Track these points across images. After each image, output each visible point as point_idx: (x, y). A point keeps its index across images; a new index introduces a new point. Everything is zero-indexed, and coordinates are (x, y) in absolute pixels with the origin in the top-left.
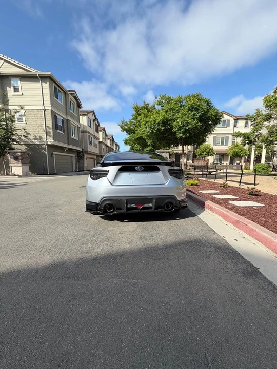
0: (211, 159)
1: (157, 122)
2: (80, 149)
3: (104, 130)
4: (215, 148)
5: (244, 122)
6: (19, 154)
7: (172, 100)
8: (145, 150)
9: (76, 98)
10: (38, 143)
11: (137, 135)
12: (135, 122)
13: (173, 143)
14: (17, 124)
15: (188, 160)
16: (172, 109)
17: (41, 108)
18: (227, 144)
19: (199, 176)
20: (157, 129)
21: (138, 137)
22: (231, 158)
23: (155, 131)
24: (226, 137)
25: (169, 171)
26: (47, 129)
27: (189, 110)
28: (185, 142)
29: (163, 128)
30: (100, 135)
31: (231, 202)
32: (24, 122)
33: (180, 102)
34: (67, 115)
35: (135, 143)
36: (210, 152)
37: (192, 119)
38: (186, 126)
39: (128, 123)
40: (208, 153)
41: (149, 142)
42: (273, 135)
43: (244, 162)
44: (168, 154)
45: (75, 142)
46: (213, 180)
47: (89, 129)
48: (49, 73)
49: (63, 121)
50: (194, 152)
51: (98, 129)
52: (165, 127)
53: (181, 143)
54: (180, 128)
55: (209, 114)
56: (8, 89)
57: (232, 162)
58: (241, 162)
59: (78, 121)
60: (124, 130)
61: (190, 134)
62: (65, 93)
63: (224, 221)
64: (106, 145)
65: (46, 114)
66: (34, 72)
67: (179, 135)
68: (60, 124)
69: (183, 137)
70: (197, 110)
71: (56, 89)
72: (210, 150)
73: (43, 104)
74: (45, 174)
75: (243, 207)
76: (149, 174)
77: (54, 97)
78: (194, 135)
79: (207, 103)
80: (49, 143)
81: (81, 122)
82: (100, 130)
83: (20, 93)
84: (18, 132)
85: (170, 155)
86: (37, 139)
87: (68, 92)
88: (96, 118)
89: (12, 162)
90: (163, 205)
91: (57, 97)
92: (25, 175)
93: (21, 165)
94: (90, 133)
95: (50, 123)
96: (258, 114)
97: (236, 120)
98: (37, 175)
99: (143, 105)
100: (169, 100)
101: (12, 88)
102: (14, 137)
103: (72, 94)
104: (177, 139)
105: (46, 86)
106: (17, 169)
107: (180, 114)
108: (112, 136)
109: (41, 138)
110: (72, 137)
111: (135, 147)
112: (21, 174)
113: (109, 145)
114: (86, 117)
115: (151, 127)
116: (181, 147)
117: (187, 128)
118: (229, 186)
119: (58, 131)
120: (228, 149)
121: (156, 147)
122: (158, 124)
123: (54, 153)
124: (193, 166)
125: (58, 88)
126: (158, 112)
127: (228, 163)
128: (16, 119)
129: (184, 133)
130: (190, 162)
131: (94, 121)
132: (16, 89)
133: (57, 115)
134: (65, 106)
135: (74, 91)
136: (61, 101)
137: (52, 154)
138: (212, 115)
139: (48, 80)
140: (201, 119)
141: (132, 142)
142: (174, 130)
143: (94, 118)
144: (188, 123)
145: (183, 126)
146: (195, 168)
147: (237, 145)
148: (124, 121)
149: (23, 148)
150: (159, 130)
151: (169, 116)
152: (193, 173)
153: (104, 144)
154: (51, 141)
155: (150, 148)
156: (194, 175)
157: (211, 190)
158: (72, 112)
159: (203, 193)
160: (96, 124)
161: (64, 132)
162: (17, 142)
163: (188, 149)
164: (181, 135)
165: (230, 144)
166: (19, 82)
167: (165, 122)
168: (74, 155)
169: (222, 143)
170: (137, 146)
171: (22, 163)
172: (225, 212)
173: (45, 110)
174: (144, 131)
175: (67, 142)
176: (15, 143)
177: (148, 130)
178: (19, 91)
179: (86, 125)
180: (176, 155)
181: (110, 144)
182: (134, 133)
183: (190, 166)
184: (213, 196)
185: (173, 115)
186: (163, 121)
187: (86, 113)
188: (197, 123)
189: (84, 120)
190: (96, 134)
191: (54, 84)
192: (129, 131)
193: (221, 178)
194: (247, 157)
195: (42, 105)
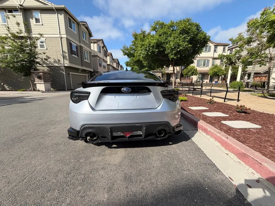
0: (195, 78)
1: (152, 45)
2: (92, 70)
3: (111, 55)
4: (199, 69)
5: (222, 47)
6: (42, 74)
7: (165, 26)
8: (143, 70)
9: (87, 28)
10: (57, 65)
11: (136, 58)
12: (134, 47)
13: (166, 64)
14: (39, 50)
15: (177, 78)
16: (165, 33)
17: (58, 36)
18: (208, 66)
19: (186, 92)
20: (152, 51)
21: (136, 59)
22: (210, 77)
23: (149, 53)
24: (208, 60)
25: (162, 92)
26: (64, 53)
27: (180, 33)
28: (176, 63)
29: (156, 50)
30: (108, 59)
31: (223, 122)
32: (45, 48)
33: (172, 26)
34: (80, 42)
35: (134, 65)
36: (194, 72)
37: (183, 41)
38: (178, 48)
39: (129, 48)
40: (193, 73)
41: (145, 63)
42: (253, 57)
43: (221, 80)
44: (161, 73)
45: (88, 65)
46: (199, 96)
47: (99, 54)
48: (63, 6)
49: (77, 47)
50: (181, 72)
51: (106, 54)
52: (159, 49)
53: (172, 64)
54: (172, 50)
55: (198, 38)
56: (31, 20)
57: (211, 80)
58: (218, 79)
59: (90, 47)
60: (125, 54)
61: (181, 55)
62: (78, 24)
63: (223, 149)
64: (113, 67)
65: (62, 41)
66: (50, 5)
67: (171, 56)
68: (74, 49)
69: (175, 58)
70: (188, 33)
71: (70, 20)
72: (194, 70)
73: (60, 32)
74: (64, 90)
75: (239, 129)
76: (138, 97)
77: (69, 27)
78: (185, 56)
79: (196, 27)
80: (66, 65)
81: (92, 48)
82: (108, 55)
83: (41, 23)
84: (40, 56)
85: (163, 75)
86: (56, 62)
87: (80, 23)
88: (104, 46)
89: (37, 81)
90: (154, 132)
91: (71, 27)
92: (47, 90)
93: (43, 83)
94: (100, 58)
95: (66, 49)
96: (240, 38)
97: (216, 46)
98: (57, 91)
99: (140, 33)
100: (162, 25)
101: (34, 19)
102: (38, 60)
103: (84, 25)
104: (169, 60)
105: (62, 17)
106: (41, 86)
107: (172, 37)
108: (118, 60)
109: (59, 61)
110: (85, 60)
111: (134, 68)
112: (44, 90)
113: (115, 67)
114: (96, 44)
115: (146, 50)
116: (172, 67)
117: (179, 50)
118: (215, 102)
119: (73, 55)
120: (209, 69)
121: (151, 68)
122: (153, 47)
123: (71, 73)
124: (180, 83)
125: (72, 20)
126: (153, 36)
127: (208, 81)
128: (39, 46)
129: (175, 54)
130: (178, 80)
131: (103, 47)
132: (37, 20)
133: (71, 42)
134: (78, 35)
135: (86, 22)
136: (75, 30)
137: (69, 74)
138: (201, 38)
139: (63, 12)
140: (191, 42)
141: (132, 64)
142: (166, 52)
143: (103, 45)
144: (179, 45)
145: (175, 48)
146: (183, 85)
147: (216, 66)
148: (125, 46)
149: (46, 69)
150: (153, 52)
151: (162, 39)
152: (181, 89)
153: (111, 66)
154: (67, 63)
155: (146, 68)
156: (182, 91)
157: (199, 106)
158: (84, 39)
159: (193, 110)
160: (104, 50)
161: (78, 56)
162: (40, 64)
163: (177, 70)
164: (172, 56)
165: (210, 65)
166: (39, 14)
167: (159, 45)
168: (87, 75)
169: (204, 65)
170: (136, 67)
171: (44, 81)
172: (223, 138)
173: (61, 38)
174: (141, 53)
175: (81, 65)
176: (38, 65)
177: (143, 52)
178: (40, 22)
179: (96, 51)
180: (167, 75)
181: (117, 66)
182: (134, 56)
183: (178, 83)
184: (204, 113)
185: (166, 39)
186: (157, 43)
187: (96, 41)
188: (188, 45)
189: (94, 47)
190: (105, 58)
191: (68, 16)
192: (129, 55)
193: (205, 93)
194: (223, 76)
195: (58, 33)
